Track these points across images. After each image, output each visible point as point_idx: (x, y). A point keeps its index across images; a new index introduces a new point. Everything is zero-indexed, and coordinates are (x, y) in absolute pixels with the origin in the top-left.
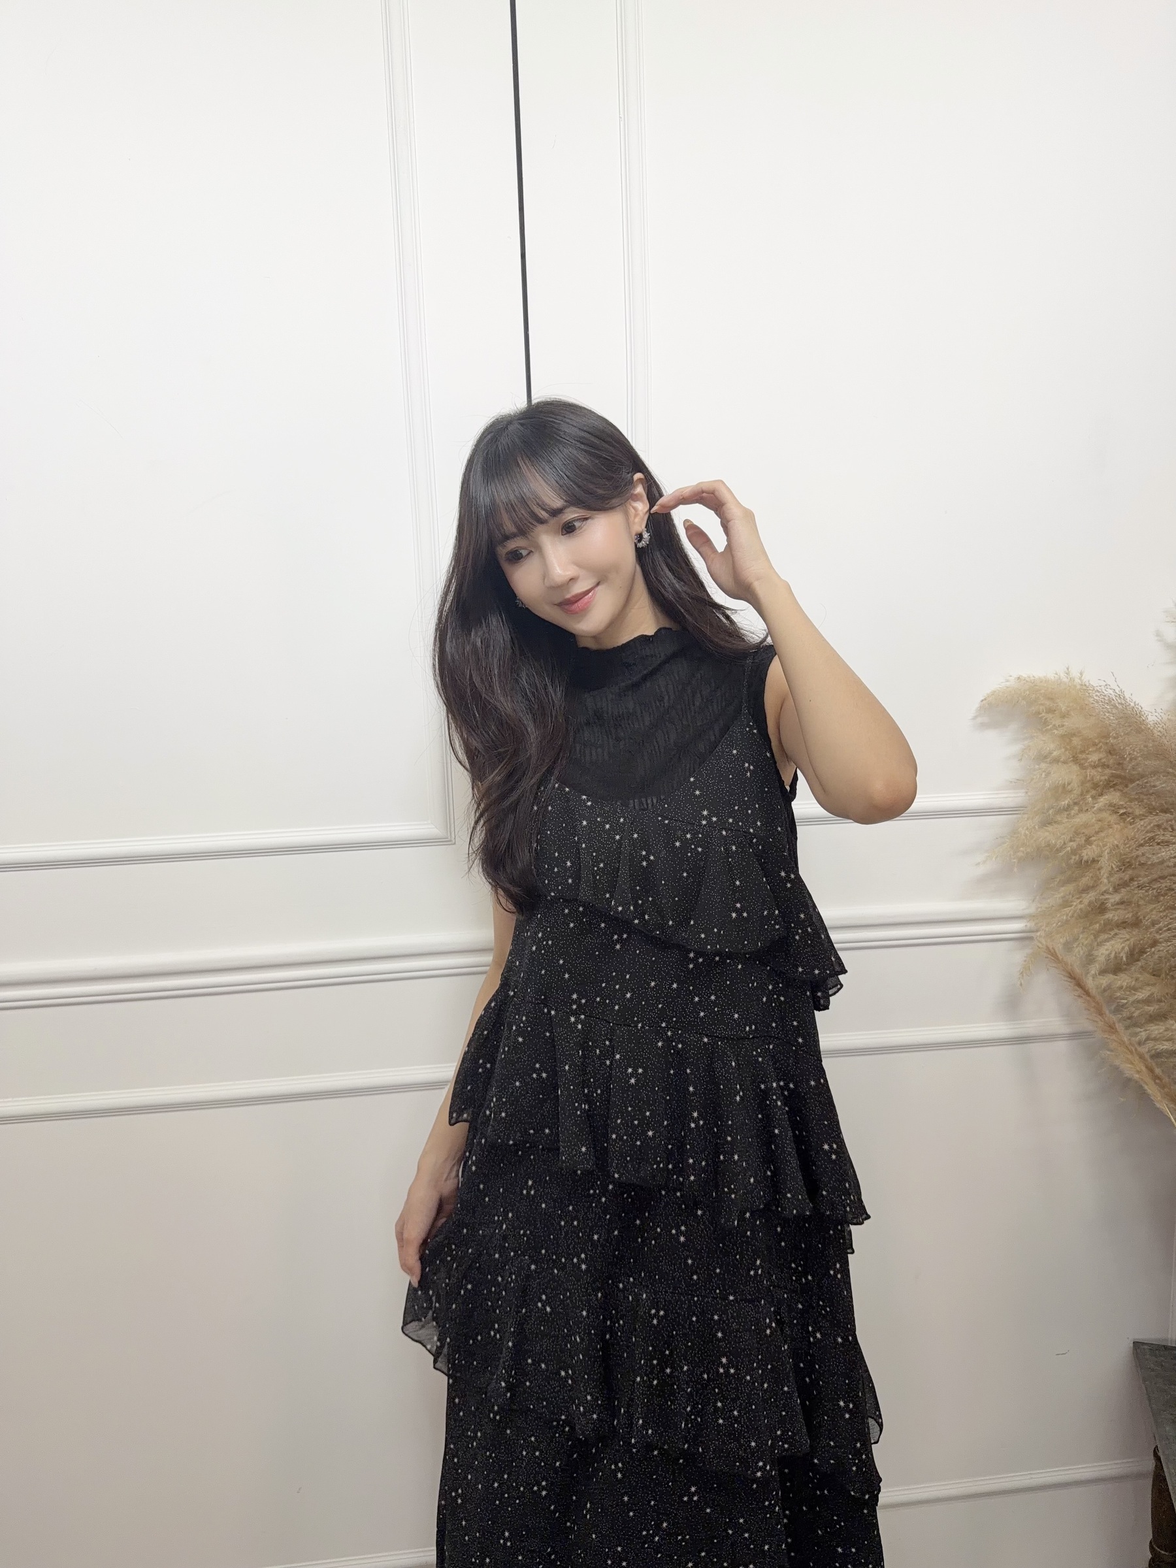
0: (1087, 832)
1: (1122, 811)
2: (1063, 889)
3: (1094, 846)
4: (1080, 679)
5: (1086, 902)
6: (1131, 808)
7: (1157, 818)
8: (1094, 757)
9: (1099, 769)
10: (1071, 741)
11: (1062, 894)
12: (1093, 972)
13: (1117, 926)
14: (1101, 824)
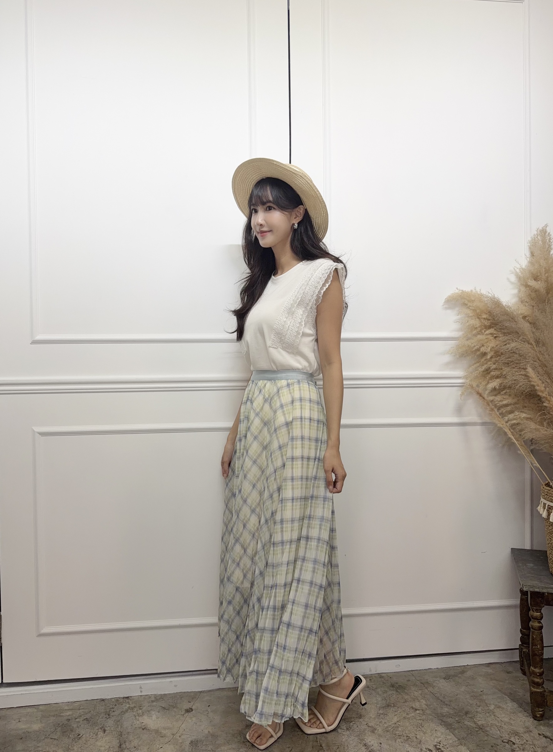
0: (481, 342)
1: (495, 336)
2: (474, 365)
3: (485, 347)
4: (479, 292)
5: (483, 369)
6: (499, 334)
7: (507, 337)
8: (485, 316)
9: (486, 321)
10: (476, 310)
12: (486, 393)
13: (495, 377)
14: (487, 340)
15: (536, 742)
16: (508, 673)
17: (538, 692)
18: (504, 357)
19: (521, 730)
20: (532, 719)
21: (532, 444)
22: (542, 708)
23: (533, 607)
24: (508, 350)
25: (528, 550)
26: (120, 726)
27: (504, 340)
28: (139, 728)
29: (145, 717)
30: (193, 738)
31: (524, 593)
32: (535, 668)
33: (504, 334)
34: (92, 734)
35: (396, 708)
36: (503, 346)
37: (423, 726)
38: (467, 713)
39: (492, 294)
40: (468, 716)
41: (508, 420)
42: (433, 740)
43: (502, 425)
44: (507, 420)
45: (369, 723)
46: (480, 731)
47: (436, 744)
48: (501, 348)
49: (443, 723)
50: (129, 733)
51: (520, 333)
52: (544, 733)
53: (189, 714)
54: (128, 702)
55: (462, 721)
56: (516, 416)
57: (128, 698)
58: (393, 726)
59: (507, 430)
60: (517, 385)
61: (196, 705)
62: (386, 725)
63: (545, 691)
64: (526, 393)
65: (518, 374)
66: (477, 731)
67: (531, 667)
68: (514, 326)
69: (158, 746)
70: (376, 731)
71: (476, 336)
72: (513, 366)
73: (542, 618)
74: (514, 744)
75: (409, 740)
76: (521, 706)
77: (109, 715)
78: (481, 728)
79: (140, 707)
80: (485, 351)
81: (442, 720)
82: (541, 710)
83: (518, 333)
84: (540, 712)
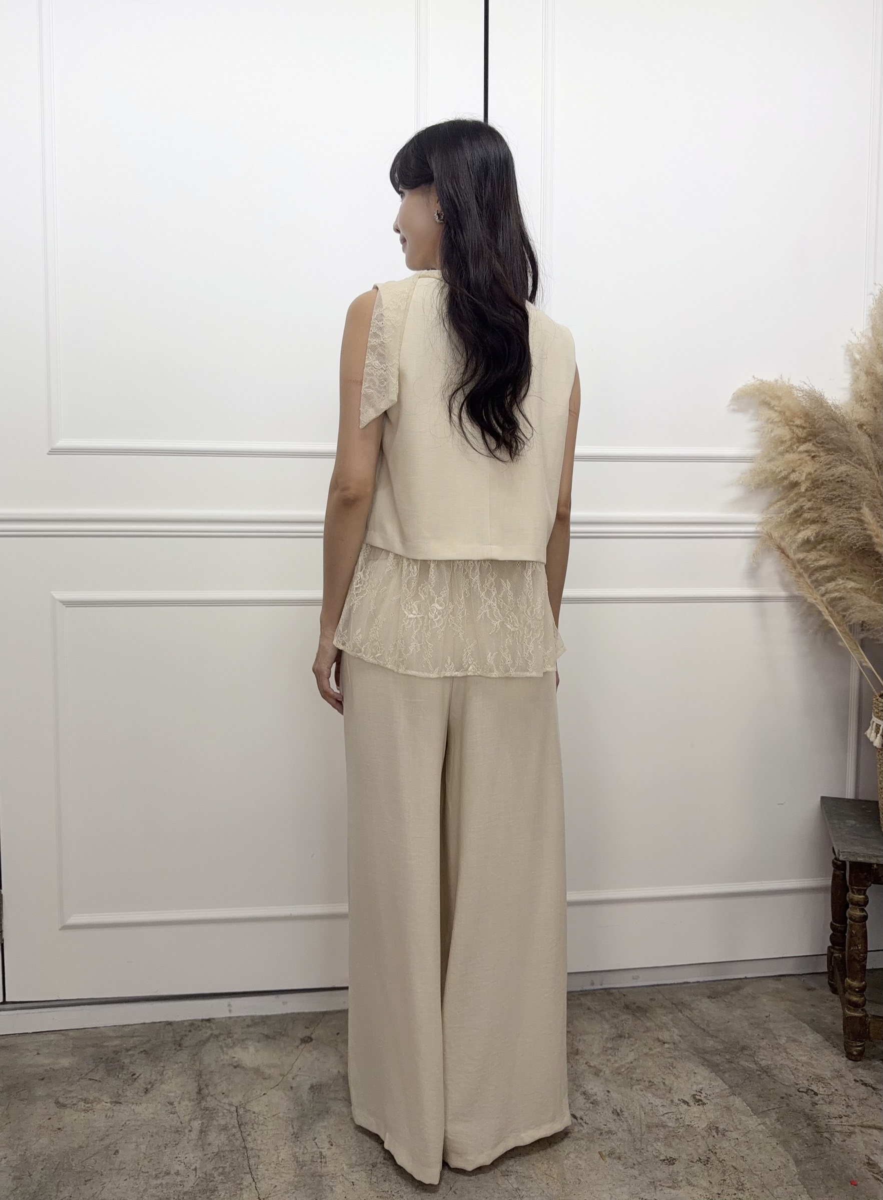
0: (792, 465)
1: (813, 454)
2: (778, 503)
3: (796, 474)
4: (788, 383)
5: (792, 509)
6: (819, 452)
7: (832, 456)
8: (798, 423)
9: (801, 429)
10: (784, 413)
11: (778, 506)
12: (794, 548)
13: (809, 522)
14: (800, 461)
15: (850, 1092)
16: (809, 990)
17: (855, 1016)
18: (825, 488)
19: (828, 1074)
20: (846, 1059)
21: (863, 630)
22: (861, 1041)
23: (852, 885)
24: (833, 478)
25: (848, 800)
26: (197, 1063)
27: (827, 461)
28: (230, 1065)
29: (237, 1049)
30: (314, 1081)
31: (839, 866)
32: (853, 979)
33: (828, 451)
34: (154, 1073)
35: (633, 1039)
36: (826, 470)
37: (674, 1066)
38: (743, 1048)
39: (811, 386)
40: (746, 1052)
41: (826, 593)
42: (690, 1087)
43: (815, 599)
44: (824, 592)
45: (591, 1062)
46: (764, 1076)
47: (695, 1093)
48: (823, 474)
49: (705, 1063)
50: (212, 1072)
51: (854, 451)
52: (862, 1079)
53: (307, 1045)
54: (210, 1027)
55: (737, 1060)
56: (840, 585)
57: (209, 1020)
58: (628, 1066)
59: (822, 608)
60: (843, 535)
61: (318, 1032)
62: (616, 1065)
63: (867, 1016)
64: (858, 548)
65: (846, 516)
66: (759, 1075)
67: (847, 979)
68: (845, 438)
69: (259, 1091)
70: (602, 1074)
71: (783, 455)
72: (839, 503)
73: (866, 903)
74: (816, 1094)
75: (653, 1087)
76: (828, 1039)
77: (180, 1045)
78: (765, 1070)
79: (229, 1034)
80: (796, 480)
81: (705, 1058)
82: (859, 1044)
83: (851, 451)
84: (860, 1048)
